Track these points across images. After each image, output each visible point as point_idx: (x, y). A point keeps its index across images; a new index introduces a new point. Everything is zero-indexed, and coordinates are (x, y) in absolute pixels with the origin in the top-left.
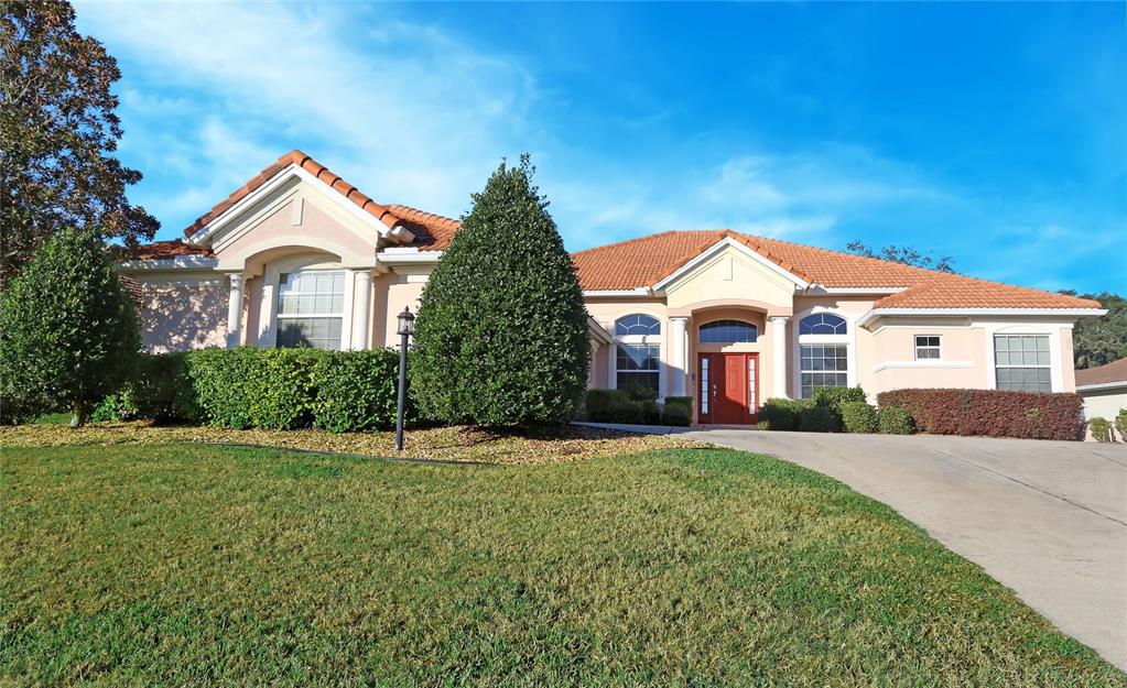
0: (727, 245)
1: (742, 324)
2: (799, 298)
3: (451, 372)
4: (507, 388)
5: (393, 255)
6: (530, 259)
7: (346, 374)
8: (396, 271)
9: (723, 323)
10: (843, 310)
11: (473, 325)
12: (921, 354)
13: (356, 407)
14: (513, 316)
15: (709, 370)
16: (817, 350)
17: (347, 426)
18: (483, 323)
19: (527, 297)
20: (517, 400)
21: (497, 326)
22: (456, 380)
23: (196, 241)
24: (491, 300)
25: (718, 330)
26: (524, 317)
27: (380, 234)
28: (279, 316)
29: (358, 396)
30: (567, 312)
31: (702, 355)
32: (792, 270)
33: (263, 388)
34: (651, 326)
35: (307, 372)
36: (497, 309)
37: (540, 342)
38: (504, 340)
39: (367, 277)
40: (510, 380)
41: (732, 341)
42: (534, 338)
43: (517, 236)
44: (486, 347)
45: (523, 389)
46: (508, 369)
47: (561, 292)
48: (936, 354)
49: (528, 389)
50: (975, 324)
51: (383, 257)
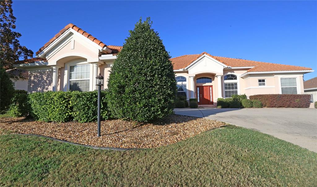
0: (205, 56)
1: (208, 78)
2: (225, 70)
3: (122, 100)
4: (145, 106)
5: (104, 57)
6: (152, 52)
7: (83, 101)
8: (106, 63)
9: (203, 78)
10: (236, 73)
11: (130, 80)
12: (260, 85)
13: (88, 113)
14: (146, 76)
15: (199, 90)
16: (229, 84)
17: (85, 120)
18: (134, 79)
19: (152, 68)
20: (149, 111)
21: (140, 80)
22: (124, 104)
23: (40, 56)
24: (137, 70)
25: (201, 80)
26: (151, 76)
27: (100, 50)
28: (70, 80)
29: (89, 109)
30: (168, 74)
31: (197, 87)
32: (223, 63)
33: (52, 107)
34: (184, 79)
35: (69, 101)
36: (140, 73)
37: (158, 87)
38: (143, 86)
39: (96, 65)
40: (146, 103)
41: (205, 82)
42: (156, 85)
43: (147, 44)
44: (136, 89)
45: (152, 106)
46: (145, 98)
47: (165, 66)
48: (264, 84)
49: (154, 106)
50: (275, 76)
51: (101, 58)
